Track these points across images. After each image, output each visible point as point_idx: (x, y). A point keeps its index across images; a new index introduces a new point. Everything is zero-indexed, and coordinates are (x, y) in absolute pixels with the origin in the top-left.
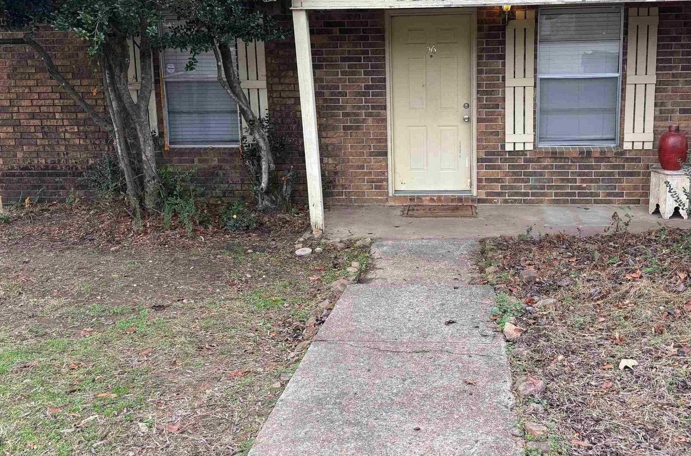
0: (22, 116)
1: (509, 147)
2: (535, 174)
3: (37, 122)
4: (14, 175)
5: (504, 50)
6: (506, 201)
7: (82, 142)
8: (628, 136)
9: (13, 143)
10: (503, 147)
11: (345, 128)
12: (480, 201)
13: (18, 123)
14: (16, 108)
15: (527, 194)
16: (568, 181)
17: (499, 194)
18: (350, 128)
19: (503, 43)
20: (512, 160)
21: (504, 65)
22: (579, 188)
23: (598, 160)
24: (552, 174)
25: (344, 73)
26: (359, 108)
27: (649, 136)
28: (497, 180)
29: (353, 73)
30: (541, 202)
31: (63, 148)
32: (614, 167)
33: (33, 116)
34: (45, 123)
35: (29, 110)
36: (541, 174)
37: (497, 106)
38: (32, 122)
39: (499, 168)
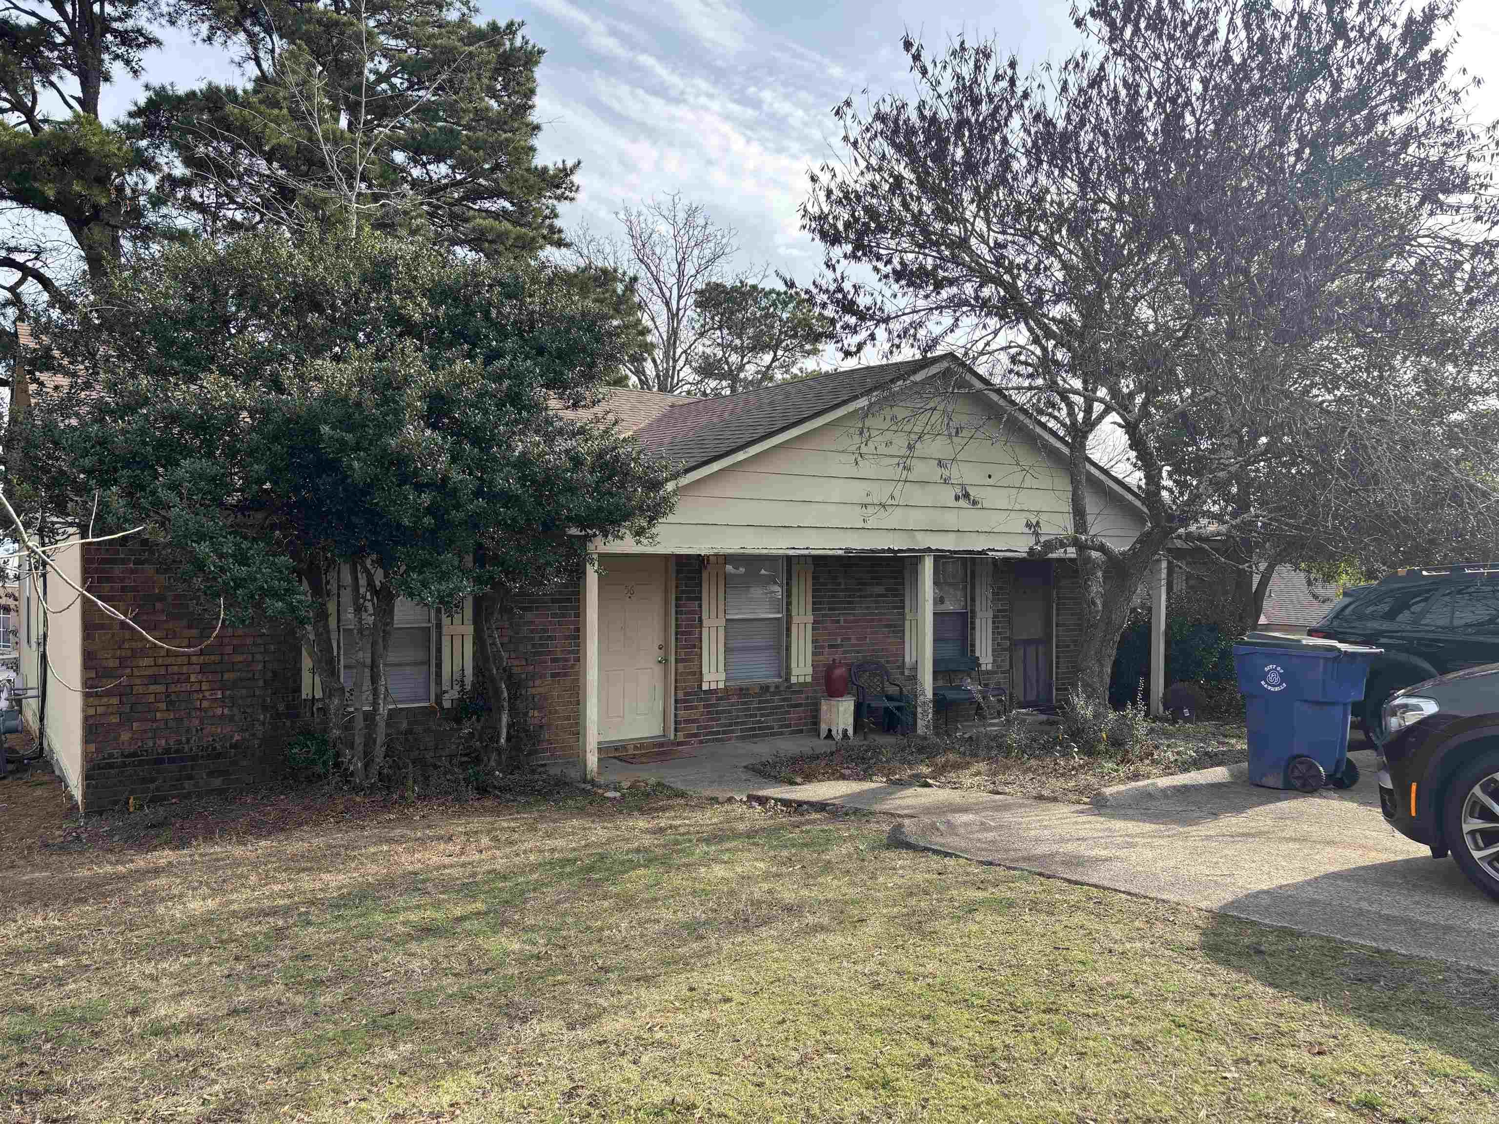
0: (138, 681)
1: (705, 687)
2: (723, 712)
3: (161, 688)
4: (111, 766)
5: (700, 592)
6: (701, 742)
7: (226, 711)
8: (795, 671)
9: (115, 720)
10: (700, 686)
11: (554, 675)
12: (680, 744)
13: (128, 690)
14: (128, 671)
15: (718, 733)
16: (751, 716)
17: (695, 735)
18: (557, 675)
19: (700, 585)
20: (707, 700)
21: (700, 606)
22: (759, 722)
23: (774, 694)
24: (738, 710)
25: (554, 615)
26: (569, 652)
27: (810, 670)
28: (693, 721)
29: (564, 616)
30: (730, 739)
31: (197, 722)
32: (784, 700)
33: (154, 679)
34: (173, 688)
35: (149, 672)
36: (729, 712)
37: (694, 646)
38: (152, 688)
39: (696, 707)
